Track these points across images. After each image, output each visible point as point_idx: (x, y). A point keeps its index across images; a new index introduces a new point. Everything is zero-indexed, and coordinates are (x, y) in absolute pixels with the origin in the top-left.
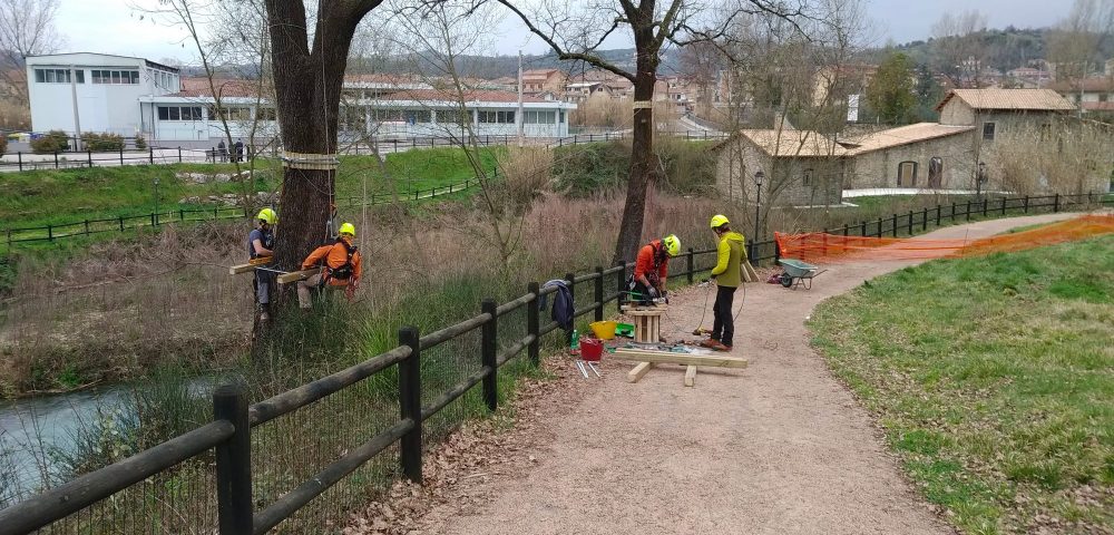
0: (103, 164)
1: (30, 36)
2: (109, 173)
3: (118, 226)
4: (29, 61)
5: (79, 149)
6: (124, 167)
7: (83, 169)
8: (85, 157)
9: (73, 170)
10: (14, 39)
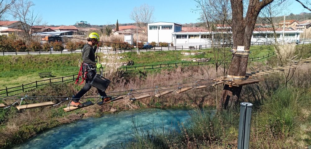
0: (165, 50)
1: (148, 19)
2: (165, 52)
3: (167, 66)
4: (149, 25)
5: (158, 46)
6: (169, 51)
7: (160, 51)
8: (160, 48)
9: (158, 51)
10: (145, 19)
